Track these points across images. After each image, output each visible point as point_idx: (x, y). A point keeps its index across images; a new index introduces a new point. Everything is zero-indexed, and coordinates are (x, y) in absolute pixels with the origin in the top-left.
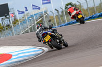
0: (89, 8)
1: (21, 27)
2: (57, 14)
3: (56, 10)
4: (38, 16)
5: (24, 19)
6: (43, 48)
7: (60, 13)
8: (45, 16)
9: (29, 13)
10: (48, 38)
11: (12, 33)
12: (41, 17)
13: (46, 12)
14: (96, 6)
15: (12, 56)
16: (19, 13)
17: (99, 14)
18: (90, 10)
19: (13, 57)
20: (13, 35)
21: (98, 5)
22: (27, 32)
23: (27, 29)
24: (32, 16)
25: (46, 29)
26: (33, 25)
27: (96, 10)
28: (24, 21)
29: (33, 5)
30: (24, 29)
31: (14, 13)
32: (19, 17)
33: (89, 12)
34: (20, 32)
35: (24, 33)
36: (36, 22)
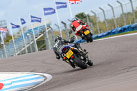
0: (107, 20)
1: (15, 46)
2: (64, 28)
3: (62, 22)
4: (38, 31)
5: (20, 34)
6: (45, 75)
7: (68, 27)
8: (47, 31)
9: (25, 27)
10: (69, 54)
11: (4, 53)
12: (42, 33)
13: (49, 26)
14: (116, 17)
15: (2, 85)
16: (13, 27)
17: (120, 29)
18: (108, 23)
19: (4, 87)
20: (4, 57)
21: (119, 16)
22: (23, 53)
23: (23, 49)
24: (30, 31)
25: (66, 42)
26: (31, 43)
27: (116, 23)
28: (19, 38)
29: (32, 17)
30: (20, 48)
31: (6, 27)
32: (12, 32)
33: (107, 26)
34: (14, 52)
35: (19, 54)
36: (35, 40)
